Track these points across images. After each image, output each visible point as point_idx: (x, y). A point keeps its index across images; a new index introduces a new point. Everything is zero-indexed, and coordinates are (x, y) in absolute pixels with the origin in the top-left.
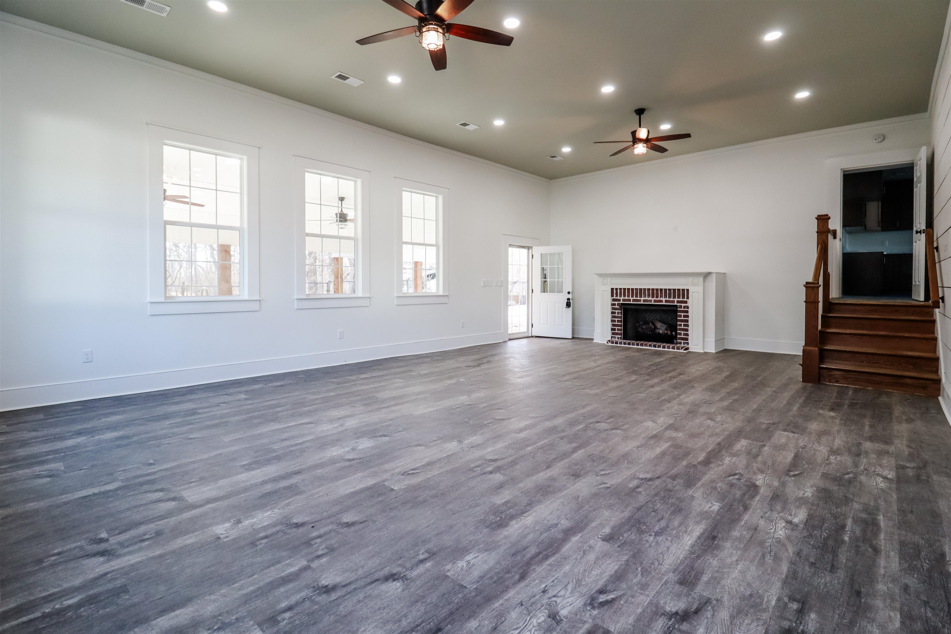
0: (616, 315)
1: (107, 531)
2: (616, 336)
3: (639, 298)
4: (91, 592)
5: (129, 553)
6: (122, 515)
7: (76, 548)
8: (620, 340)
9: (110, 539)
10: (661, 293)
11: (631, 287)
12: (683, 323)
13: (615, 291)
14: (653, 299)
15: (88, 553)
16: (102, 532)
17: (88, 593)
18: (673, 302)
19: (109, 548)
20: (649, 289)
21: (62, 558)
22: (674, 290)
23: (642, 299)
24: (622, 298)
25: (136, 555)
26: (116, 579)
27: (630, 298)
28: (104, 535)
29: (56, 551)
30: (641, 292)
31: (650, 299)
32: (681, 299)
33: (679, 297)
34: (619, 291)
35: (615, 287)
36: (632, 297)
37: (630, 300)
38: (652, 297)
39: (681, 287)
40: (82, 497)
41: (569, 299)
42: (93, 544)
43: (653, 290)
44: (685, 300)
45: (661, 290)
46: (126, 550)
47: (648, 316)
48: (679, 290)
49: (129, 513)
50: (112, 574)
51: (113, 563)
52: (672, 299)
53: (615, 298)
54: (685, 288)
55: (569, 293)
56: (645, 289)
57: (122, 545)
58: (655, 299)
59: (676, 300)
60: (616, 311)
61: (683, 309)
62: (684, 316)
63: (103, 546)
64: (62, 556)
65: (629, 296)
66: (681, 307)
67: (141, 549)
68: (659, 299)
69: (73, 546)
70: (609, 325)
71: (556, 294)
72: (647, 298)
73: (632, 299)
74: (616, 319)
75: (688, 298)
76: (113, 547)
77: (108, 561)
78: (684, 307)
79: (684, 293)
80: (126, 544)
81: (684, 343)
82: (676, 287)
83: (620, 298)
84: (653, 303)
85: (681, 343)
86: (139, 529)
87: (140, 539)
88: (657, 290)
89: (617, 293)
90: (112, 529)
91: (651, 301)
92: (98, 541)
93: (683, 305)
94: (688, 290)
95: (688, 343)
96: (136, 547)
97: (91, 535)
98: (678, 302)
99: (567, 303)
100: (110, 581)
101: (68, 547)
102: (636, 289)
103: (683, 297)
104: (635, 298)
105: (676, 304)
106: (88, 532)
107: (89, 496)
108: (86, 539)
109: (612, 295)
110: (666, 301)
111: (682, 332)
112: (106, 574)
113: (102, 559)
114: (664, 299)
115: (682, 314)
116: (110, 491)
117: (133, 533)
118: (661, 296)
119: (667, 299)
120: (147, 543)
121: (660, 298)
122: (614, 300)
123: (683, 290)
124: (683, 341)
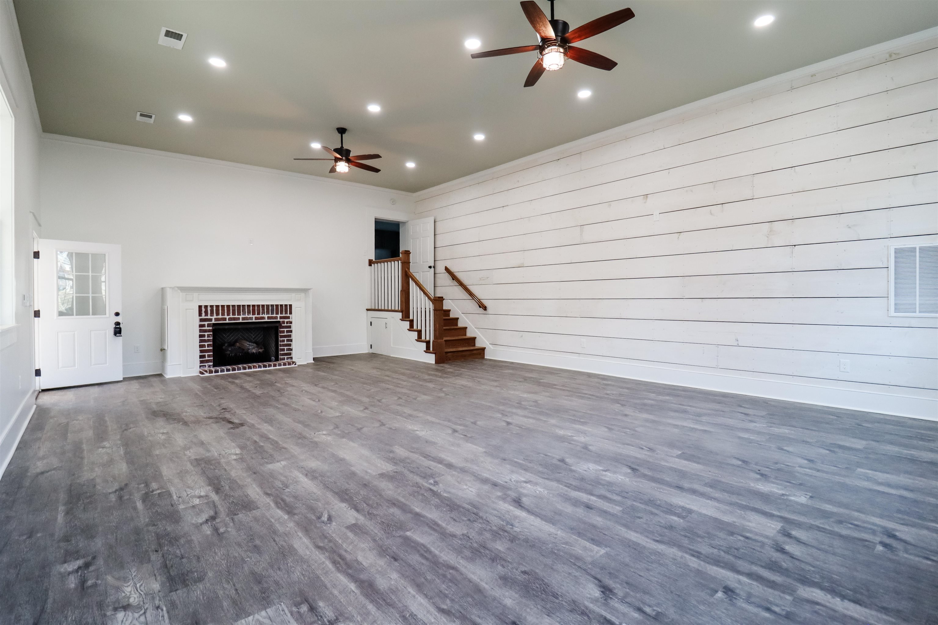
0: (206, 338)
1: (874, 549)
2: (206, 364)
3: (236, 316)
4: (920, 522)
5: (874, 524)
6: (846, 553)
7: (910, 554)
8: (212, 369)
9: (878, 542)
10: (263, 310)
11: (226, 304)
12: (285, 339)
13: (203, 310)
14: (254, 316)
15: (904, 544)
16: (878, 551)
17: (922, 522)
18: (276, 318)
19: (885, 536)
20: (248, 306)
21: (927, 554)
22: (277, 306)
23: (241, 317)
24: (215, 316)
25: (872, 521)
26: (899, 518)
27: (226, 316)
28: (880, 548)
29: (929, 562)
30: (239, 309)
31: (251, 316)
32: (284, 315)
33: (281, 313)
34: (209, 309)
35: (203, 304)
36: (228, 315)
37: (225, 319)
38: (253, 315)
39: (284, 303)
40: (860, 605)
41: (118, 324)
42: (895, 548)
43: (254, 306)
44: (288, 315)
45: (263, 306)
46: (875, 528)
47: (228, 336)
48: (281, 306)
49: (838, 551)
50: (899, 522)
51: (893, 527)
52: (275, 315)
53: (203, 317)
54: (288, 303)
55: (117, 314)
56: (244, 306)
57: (874, 532)
58: (256, 316)
59: (279, 316)
60: (206, 334)
61: (286, 325)
62: (288, 332)
63: (888, 541)
64: (926, 555)
65: (223, 314)
66: (284, 322)
67: (864, 522)
68: (261, 316)
69: (912, 557)
70: (197, 353)
71: (91, 316)
72: (247, 316)
73: (227, 317)
74: (206, 344)
75: (291, 313)
76: (882, 535)
77: (894, 530)
78: (287, 323)
79: (287, 309)
80: (870, 531)
81: (287, 358)
82: (279, 303)
83: (211, 317)
84: (254, 320)
85: (284, 359)
86: (849, 534)
87: (857, 528)
88: (258, 306)
89: (206, 312)
90: (867, 547)
91: (251, 318)
92: (888, 547)
93: (286, 320)
94: (291, 306)
95: (291, 358)
96: (865, 525)
97: (890, 555)
98: (281, 318)
99: (115, 328)
100: (904, 519)
101: (917, 559)
102: (233, 306)
103: (286, 313)
104: (231, 316)
105: (279, 320)
106: (890, 560)
107: (850, 600)
108: (897, 555)
109: (200, 314)
110: (268, 318)
111: (285, 348)
112: (902, 524)
113: (897, 534)
114: (266, 316)
115: (285, 330)
116: (822, 588)
117: (856, 534)
118: (263, 313)
119: (270, 315)
120: (856, 523)
121: (262, 314)
122: (201, 320)
123: (286, 306)
124: (286, 357)
